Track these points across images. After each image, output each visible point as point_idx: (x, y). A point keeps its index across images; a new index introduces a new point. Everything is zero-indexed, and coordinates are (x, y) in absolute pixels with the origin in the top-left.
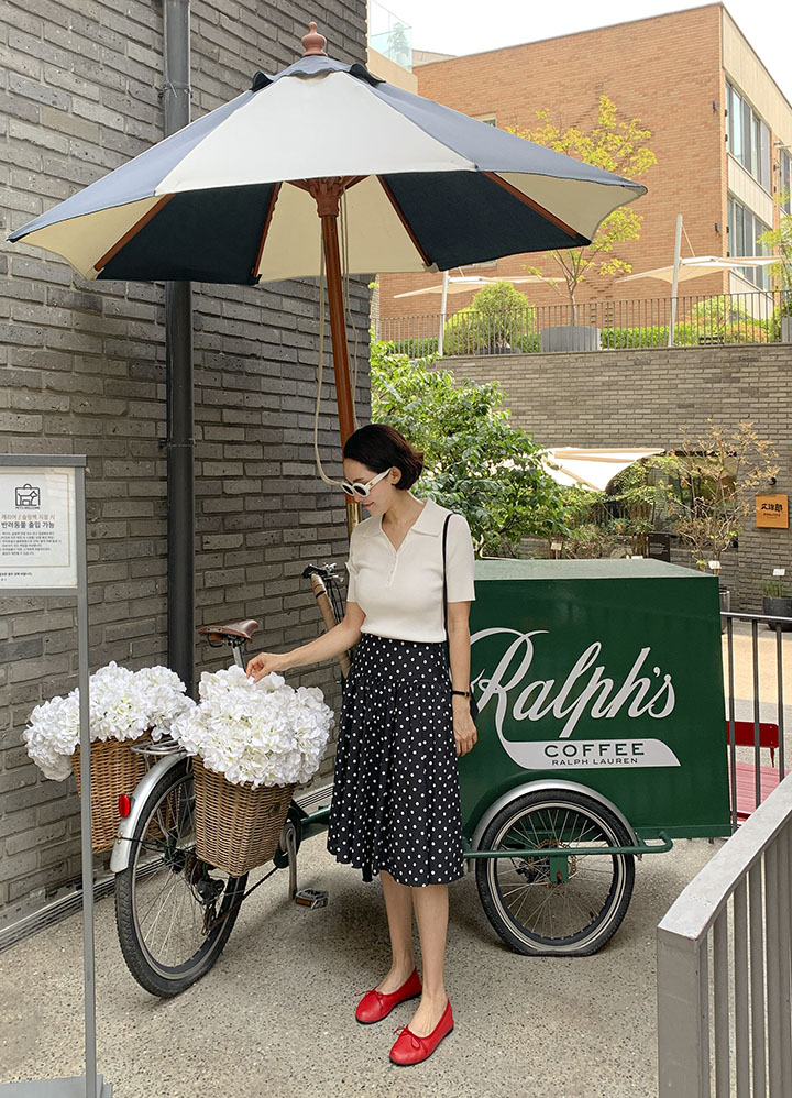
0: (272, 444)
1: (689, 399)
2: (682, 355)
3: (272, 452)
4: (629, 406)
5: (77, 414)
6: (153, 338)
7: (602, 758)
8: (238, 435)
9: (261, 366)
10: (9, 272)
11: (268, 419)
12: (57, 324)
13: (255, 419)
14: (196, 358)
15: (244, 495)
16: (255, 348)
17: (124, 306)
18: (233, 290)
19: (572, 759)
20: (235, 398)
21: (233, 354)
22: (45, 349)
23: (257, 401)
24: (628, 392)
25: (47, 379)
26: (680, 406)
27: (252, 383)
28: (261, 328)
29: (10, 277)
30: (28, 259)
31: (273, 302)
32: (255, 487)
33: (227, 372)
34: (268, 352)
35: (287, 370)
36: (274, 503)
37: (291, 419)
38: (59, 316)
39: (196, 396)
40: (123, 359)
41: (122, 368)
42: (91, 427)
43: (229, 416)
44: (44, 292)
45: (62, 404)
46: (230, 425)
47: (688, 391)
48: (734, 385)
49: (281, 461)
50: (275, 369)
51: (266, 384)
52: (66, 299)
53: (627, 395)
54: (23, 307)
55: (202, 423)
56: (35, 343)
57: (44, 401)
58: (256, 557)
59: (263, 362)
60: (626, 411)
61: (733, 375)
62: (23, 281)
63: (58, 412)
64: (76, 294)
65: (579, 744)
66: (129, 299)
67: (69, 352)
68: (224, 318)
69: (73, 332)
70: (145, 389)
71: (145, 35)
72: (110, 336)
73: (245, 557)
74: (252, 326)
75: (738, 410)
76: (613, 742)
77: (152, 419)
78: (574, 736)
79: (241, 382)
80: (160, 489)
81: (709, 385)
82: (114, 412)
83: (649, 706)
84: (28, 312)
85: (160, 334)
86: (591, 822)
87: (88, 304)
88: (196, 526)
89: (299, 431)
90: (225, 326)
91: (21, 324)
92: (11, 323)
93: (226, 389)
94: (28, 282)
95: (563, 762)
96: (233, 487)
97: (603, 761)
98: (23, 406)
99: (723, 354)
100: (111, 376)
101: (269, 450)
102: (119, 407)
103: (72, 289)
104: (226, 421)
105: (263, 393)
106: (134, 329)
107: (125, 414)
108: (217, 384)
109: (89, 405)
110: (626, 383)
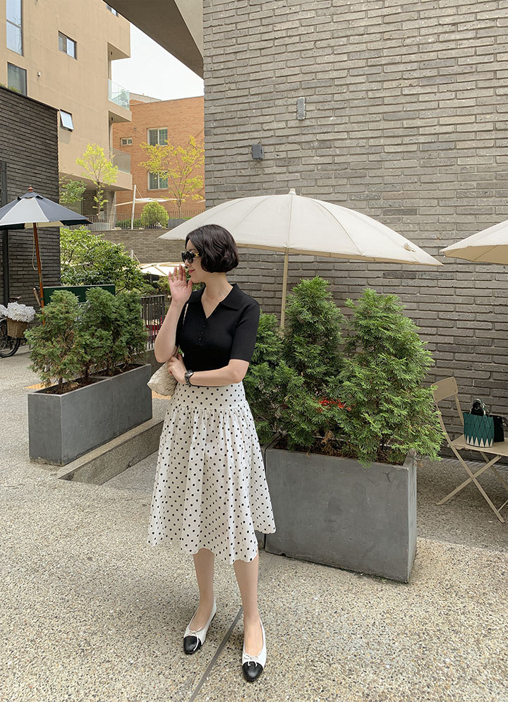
8: (22, 261)
14: (9, 245)
15: (23, 275)
20: (20, 253)
23: (26, 254)
27: (25, 250)
32: (26, 273)
36: (32, 276)
39: (10, 253)
55: (12, 259)
58: (27, 288)
73: (24, 288)
79: (22, 249)
88: (10, 281)
96: (19, 273)
105: (28, 252)
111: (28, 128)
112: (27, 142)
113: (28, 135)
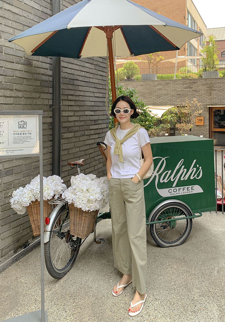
0: (82, 106)
1: (180, 93)
2: (178, 82)
3: (82, 108)
4: (165, 95)
5: (25, 98)
6: (48, 74)
7: (183, 192)
8: (73, 103)
9: (79, 83)
10: (3, 52)
11: (81, 98)
12: (18, 69)
13: (77, 98)
16: (78, 78)
17: (40, 64)
18: (71, 60)
19: (176, 193)
20: (72, 92)
21: (71, 79)
22: (15, 77)
23: (78, 93)
24: (164, 91)
25: (15, 87)
26: (177, 95)
27: (77, 88)
28: (79, 71)
29: (3, 54)
30: (9, 48)
31: (82, 64)
33: (70, 84)
34: (81, 78)
35: (86, 84)
36: (82, 123)
37: (87, 99)
38: (19, 67)
39: (62, 92)
40: (39, 80)
41: (38, 83)
42: (29, 101)
43: (70, 98)
44: (14, 59)
45: (20, 94)
46: (70, 100)
47: (179, 91)
48: (191, 89)
49: (85, 111)
50: (83, 84)
51: (81, 88)
52: (21, 62)
53: (164, 92)
54: (8, 64)
55: (63, 100)
56: (12, 75)
57: (14, 94)
58: (77, 139)
59: (79, 81)
60: (164, 96)
61: (191, 87)
62: (7, 55)
63: (19, 97)
64: (24, 60)
65: (177, 188)
66: (41, 62)
67: (22, 78)
68: (69, 68)
69: (24, 72)
70: (46, 90)
72: (35, 73)
74: (76, 71)
75: (191, 96)
76: (186, 187)
77: (47, 99)
78: (176, 186)
79: (73, 87)
80: (50, 120)
81: (185, 89)
82: (36, 97)
83: (196, 175)
84: (9, 65)
85: (50, 73)
86: (181, 210)
87: (28, 63)
89: (89, 102)
90: (69, 71)
91: (7, 69)
92: (4, 68)
93: (69, 90)
94: (9, 55)
95: (173, 194)
97: (184, 193)
98: (8, 95)
99: (188, 81)
100: (35, 86)
101: (81, 108)
102: (37, 95)
103: (23, 58)
104: (69, 99)
105: (80, 91)
106: (42, 71)
107: (39, 97)
108: (67, 88)
109: (28, 95)
110: (164, 89)
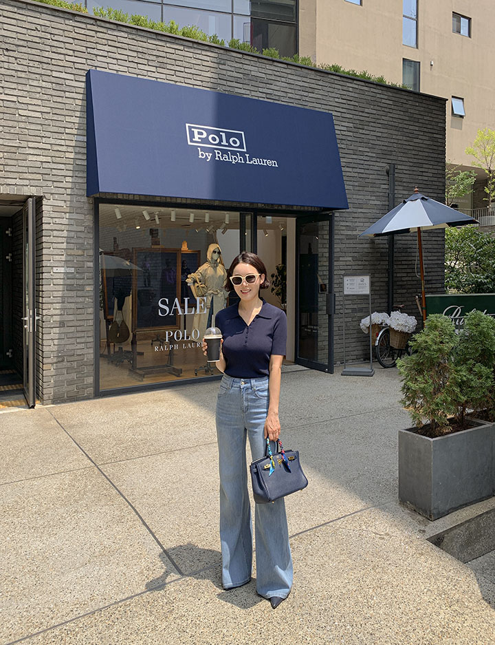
8: (406, 267)
9: (412, 250)
12: (367, 247)
14: (395, 250)
15: (407, 281)
20: (405, 258)
21: (405, 248)
22: (364, 253)
29: (358, 239)
32: (410, 279)
33: (404, 252)
40: (380, 253)
41: (379, 255)
42: (372, 267)
43: (404, 263)
44: (364, 241)
46: (404, 265)
54: (361, 245)
57: (363, 263)
58: (410, 295)
67: (369, 252)
71: (385, 182)
72: (377, 248)
73: (407, 295)
77: (385, 265)
79: (407, 254)
80: (387, 280)
85: (387, 246)
88: (395, 287)
91: (359, 248)
92: (357, 248)
93: (403, 256)
94: (361, 240)
96: (403, 279)
98: (360, 264)
100: (377, 256)
102: (378, 263)
109: (372, 263)
111: (417, 124)
112: (415, 140)
113: (416, 132)
